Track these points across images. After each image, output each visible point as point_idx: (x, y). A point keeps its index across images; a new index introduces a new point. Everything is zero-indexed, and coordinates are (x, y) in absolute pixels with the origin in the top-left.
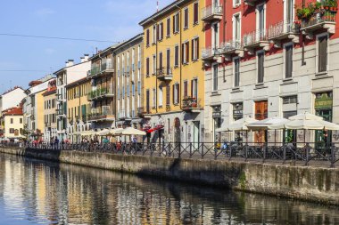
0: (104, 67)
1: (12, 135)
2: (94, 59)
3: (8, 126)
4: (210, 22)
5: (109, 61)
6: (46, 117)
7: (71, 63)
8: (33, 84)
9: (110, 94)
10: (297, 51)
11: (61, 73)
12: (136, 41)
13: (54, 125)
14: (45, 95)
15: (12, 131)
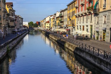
0: (61, 14)
1: (47, 28)
2: (61, 12)
3: (46, 25)
4: (77, 8)
5: (63, 13)
6: (53, 24)
7: (58, 12)
8: (51, 16)
9: (63, 21)
10: (88, 16)
11: (55, 14)
12: (66, 9)
13: (54, 26)
14: (53, 19)
15: (47, 27)
